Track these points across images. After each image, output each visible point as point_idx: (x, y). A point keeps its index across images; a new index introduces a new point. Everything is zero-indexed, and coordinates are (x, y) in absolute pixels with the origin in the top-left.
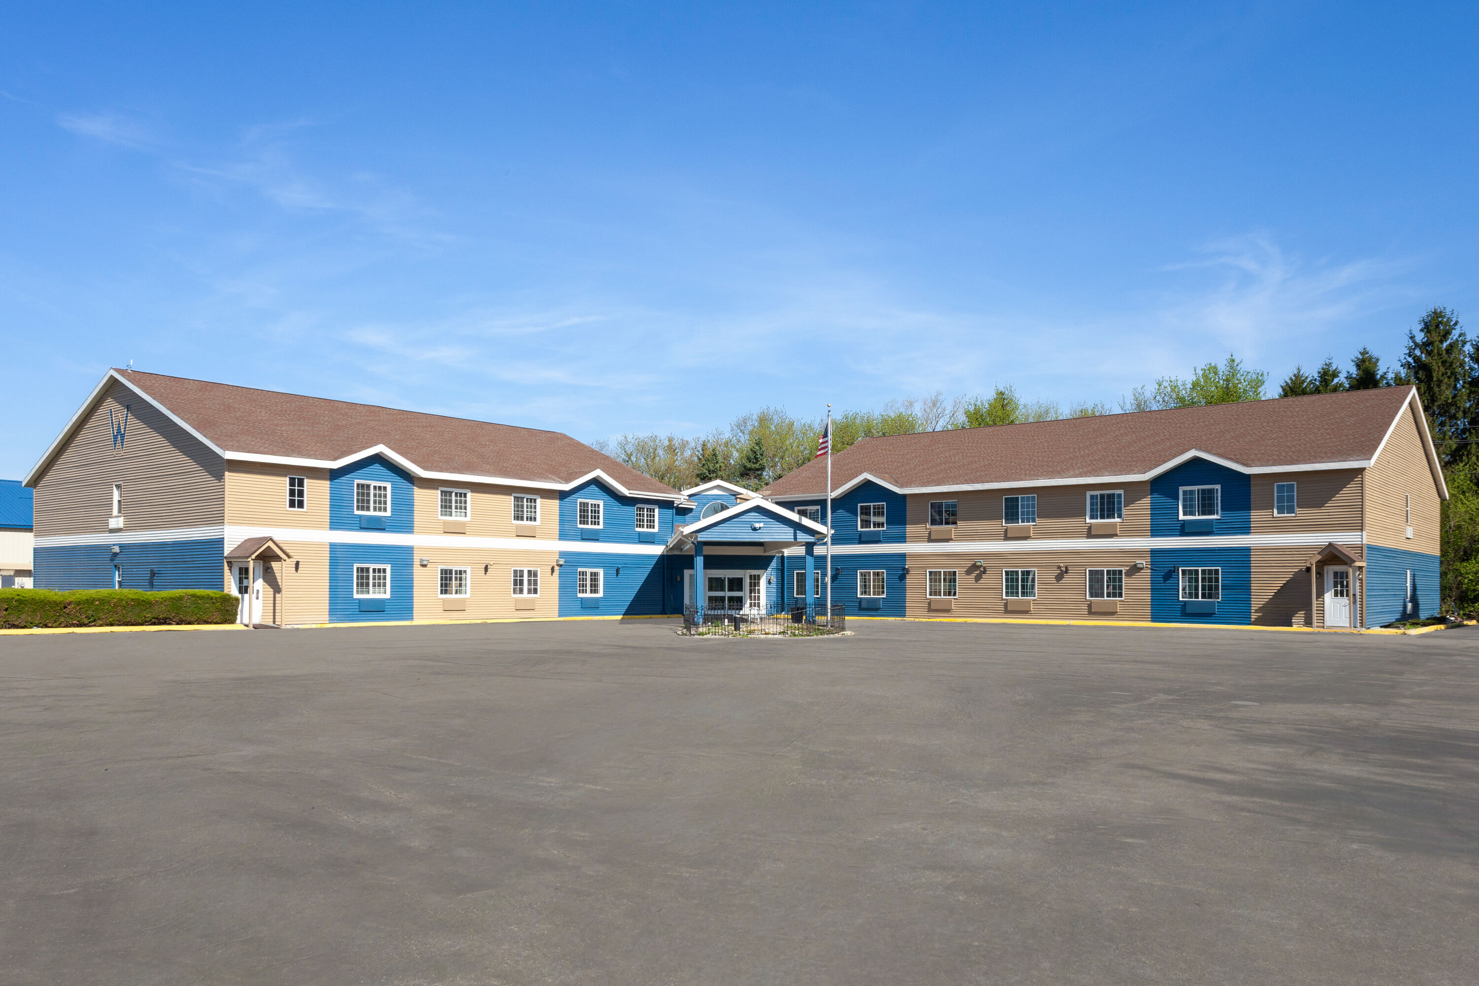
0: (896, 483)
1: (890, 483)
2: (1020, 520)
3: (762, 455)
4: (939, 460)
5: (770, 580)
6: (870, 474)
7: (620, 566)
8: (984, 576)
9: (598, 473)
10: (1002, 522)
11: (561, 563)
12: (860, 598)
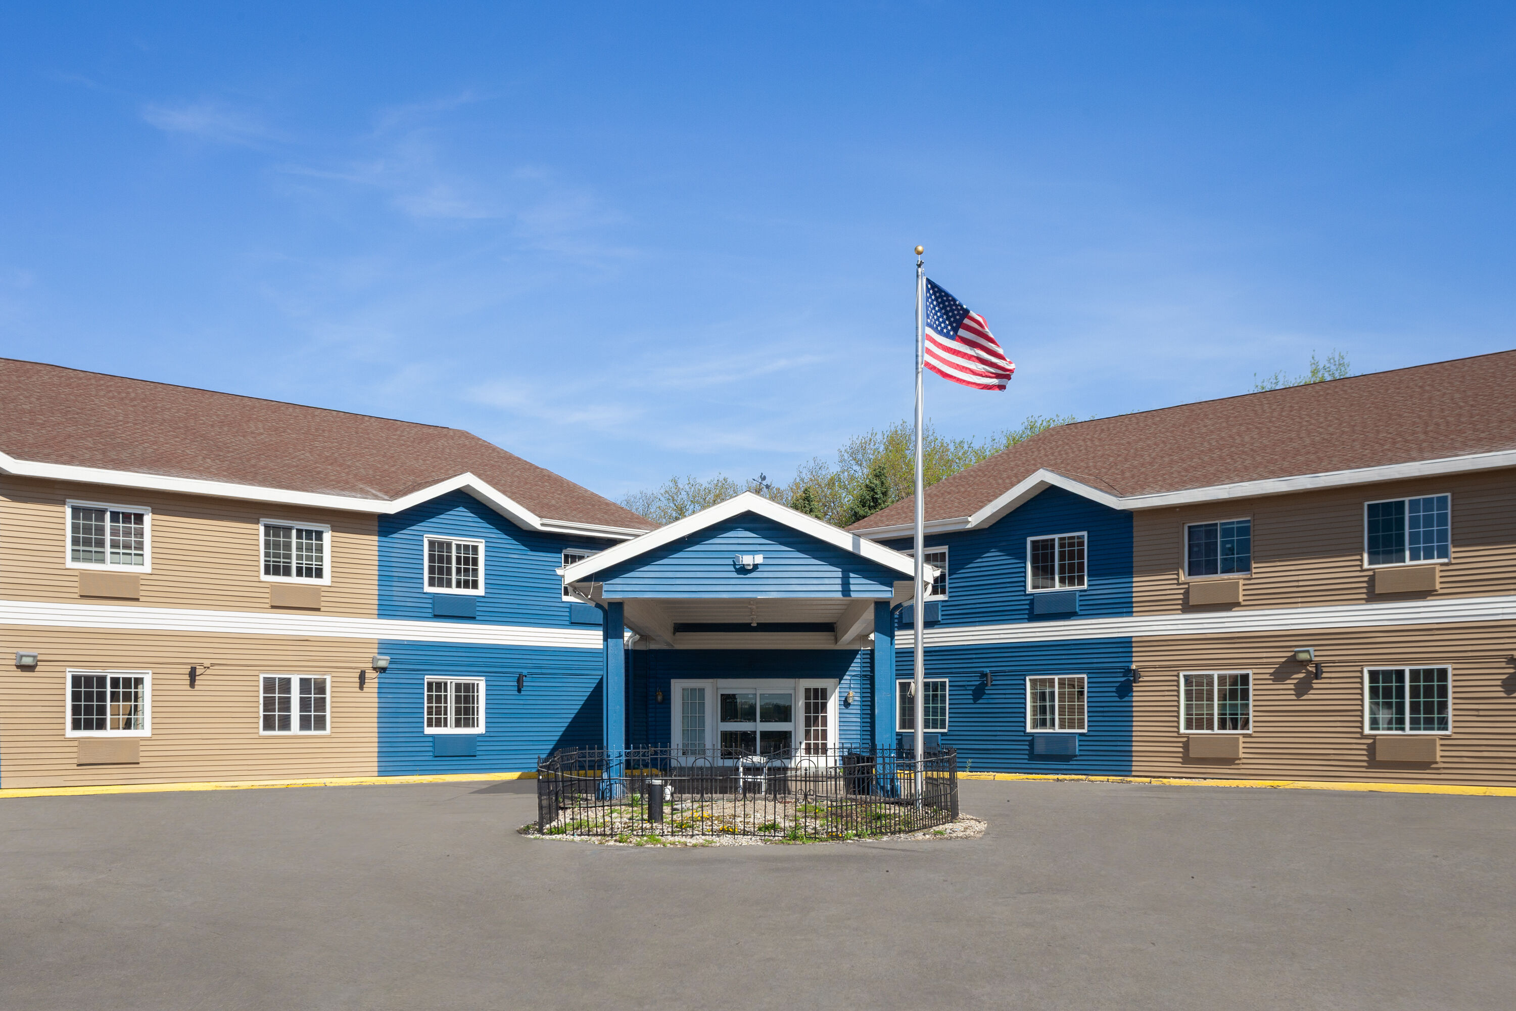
0: (1110, 489)
1: (1096, 488)
2: (1407, 553)
3: (885, 494)
4: (1206, 444)
5: (846, 698)
6: (1052, 471)
7: (525, 672)
8: (1316, 684)
9: (466, 480)
10: (1361, 560)
11: (382, 664)
12: (1032, 735)
